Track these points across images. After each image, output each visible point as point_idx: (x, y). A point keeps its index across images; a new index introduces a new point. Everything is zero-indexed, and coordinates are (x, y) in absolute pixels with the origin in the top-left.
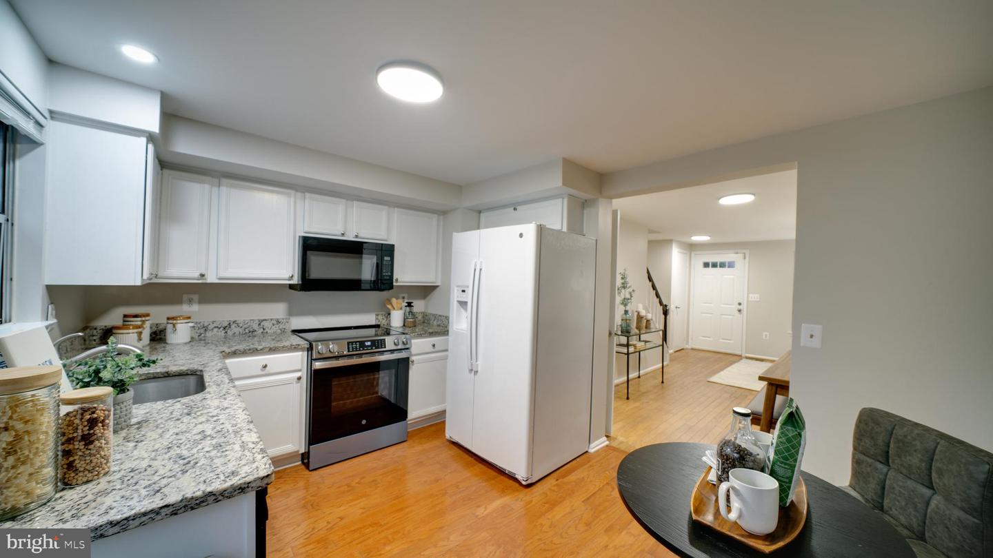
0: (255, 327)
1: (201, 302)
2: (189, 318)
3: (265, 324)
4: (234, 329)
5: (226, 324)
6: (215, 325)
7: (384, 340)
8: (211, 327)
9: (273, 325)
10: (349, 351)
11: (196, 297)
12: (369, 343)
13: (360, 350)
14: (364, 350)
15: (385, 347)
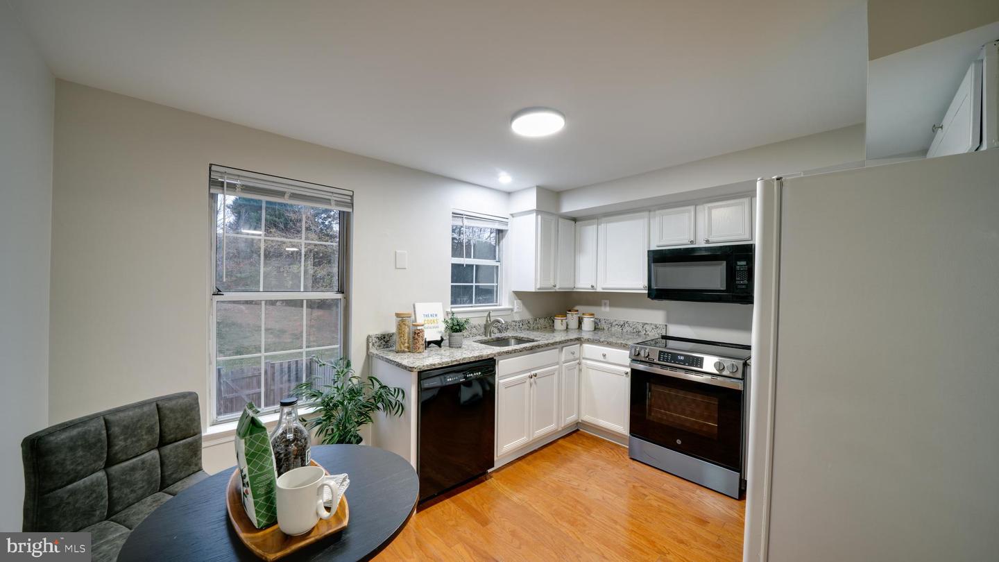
0: (640, 328)
1: (611, 305)
2: (593, 315)
3: (648, 327)
4: (627, 329)
5: (622, 323)
6: (616, 323)
7: (702, 359)
8: (614, 324)
9: (653, 329)
10: (659, 360)
11: (608, 302)
12: (682, 358)
13: (670, 362)
14: (674, 363)
15: (701, 367)
